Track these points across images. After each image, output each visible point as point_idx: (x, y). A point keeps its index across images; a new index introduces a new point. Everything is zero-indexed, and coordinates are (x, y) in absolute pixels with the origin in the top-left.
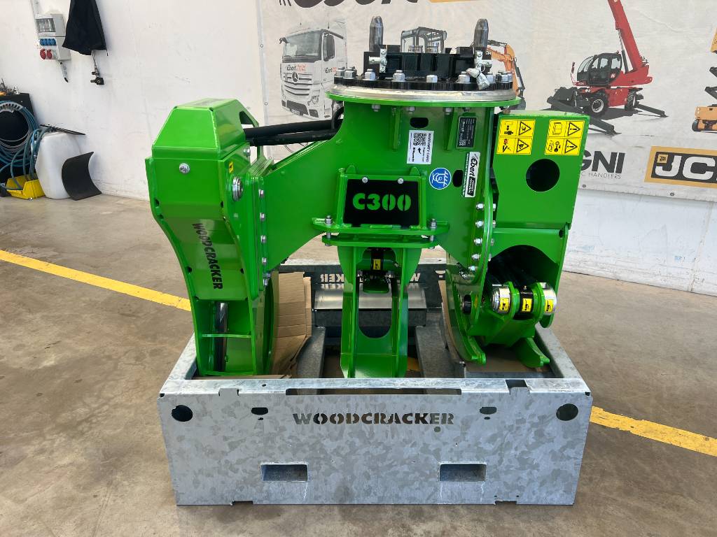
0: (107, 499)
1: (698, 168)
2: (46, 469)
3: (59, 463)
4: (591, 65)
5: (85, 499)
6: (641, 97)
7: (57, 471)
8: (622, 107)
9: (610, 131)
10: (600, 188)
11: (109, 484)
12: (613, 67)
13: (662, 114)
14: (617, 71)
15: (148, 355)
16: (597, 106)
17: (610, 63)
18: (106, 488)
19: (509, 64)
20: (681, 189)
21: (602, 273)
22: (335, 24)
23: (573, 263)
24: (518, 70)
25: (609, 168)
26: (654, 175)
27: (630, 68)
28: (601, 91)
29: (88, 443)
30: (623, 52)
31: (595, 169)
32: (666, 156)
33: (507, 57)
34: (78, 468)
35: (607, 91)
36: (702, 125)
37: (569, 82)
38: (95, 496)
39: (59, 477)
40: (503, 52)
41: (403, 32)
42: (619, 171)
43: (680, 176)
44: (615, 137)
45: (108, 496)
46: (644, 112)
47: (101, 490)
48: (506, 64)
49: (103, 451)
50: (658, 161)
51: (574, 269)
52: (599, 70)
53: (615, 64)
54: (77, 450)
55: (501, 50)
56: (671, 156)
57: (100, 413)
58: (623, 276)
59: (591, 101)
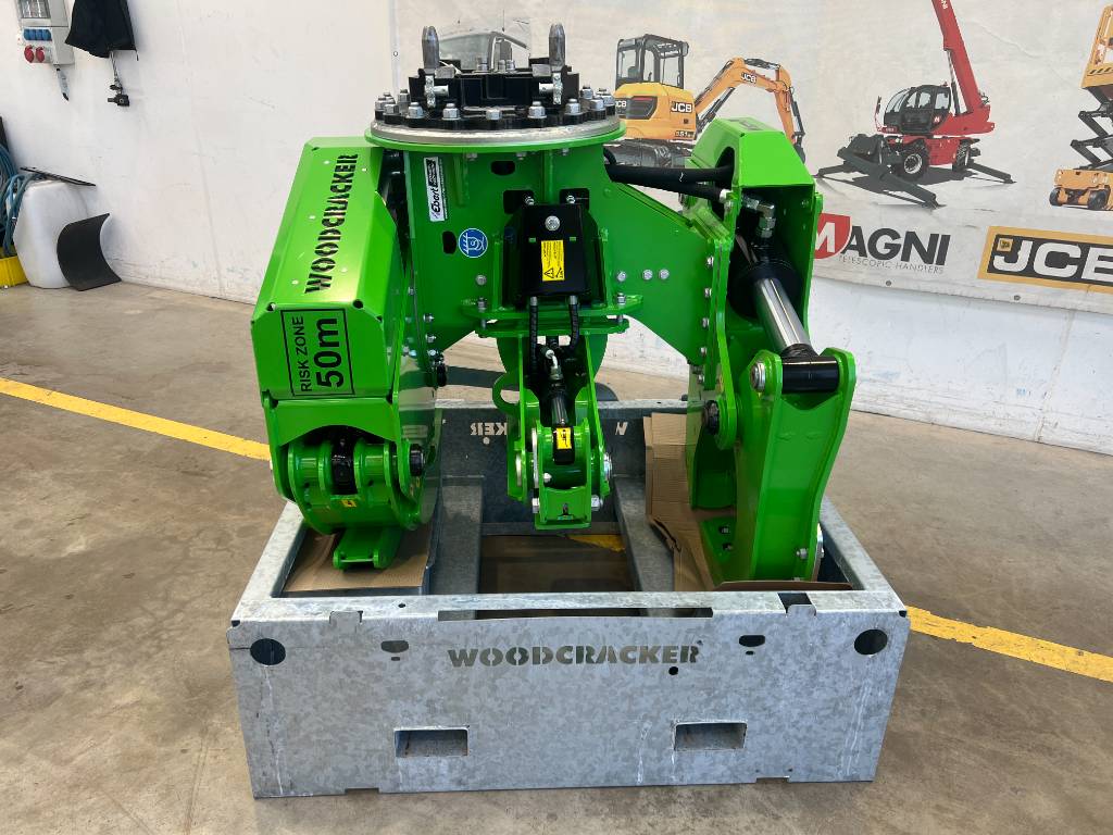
0: (202, 755)
1: (1056, 260)
2: (98, 711)
3: (117, 702)
4: (906, 102)
5: (168, 755)
6: (977, 153)
7: (115, 714)
8: (949, 166)
9: (930, 202)
10: (912, 286)
11: (203, 732)
12: (938, 106)
13: (1007, 179)
14: (944, 112)
15: (234, 535)
16: (912, 164)
17: (933, 100)
18: (199, 739)
19: (782, 97)
20: (1030, 290)
21: (910, 413)
22: (514, 24)
23: (867, 399)
24: (795, 105)
25: (927, 257)
26: (992, 269)
27: (963, 109)
28: (918, 141)
29: (160, 671)
30: (953, 84)
31: (906, 257)
32: (1011, 241)
33: (780, 86)
34: (150, 709)
35: (928, 142)
36: (1063, 197)
37: (871, 126)
38: (184, 751)
39: (122, 724)
40: (773, 78)
41: (622, 40)
42: (941, 261)
43: (1029, 272)
44: (937, 211)
45: (204, 750)
46: (981, 174)
47: (191, 740)
48: (777, 96)
49: (186, 682)
50: (999, 248)
51: (868, 407)
52: (916, 110)
53: (941, 101)
54: (143, 682)
55: (770, 74)
56: (1018, 241)
57: (173, 624)
58: (941, 418)
59: (904, 156)
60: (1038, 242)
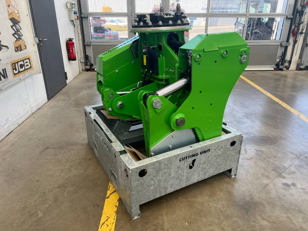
0: (256, 194)
1: (22, 66)
2: (275, 226)
3: (269, 224)
5: (263, 200)
7: (271, 221)
11: (252, 198)
13: (8, 47)
18: (254, 198)
20: (21, 76)
25: (4, 77)
26: (15, 74)
29: (252, 224)
32: (14, 65)
34: (261, 215)
36: (16, 50)
38: (259, 198)
39: (270, 217)
42: (7, 77)
43: (19, 72)
47: (256, 199)
49: (247, 214)
50: (13, 68)
54: (259, 224)
56: (15, 64)
60: (18, 63)
